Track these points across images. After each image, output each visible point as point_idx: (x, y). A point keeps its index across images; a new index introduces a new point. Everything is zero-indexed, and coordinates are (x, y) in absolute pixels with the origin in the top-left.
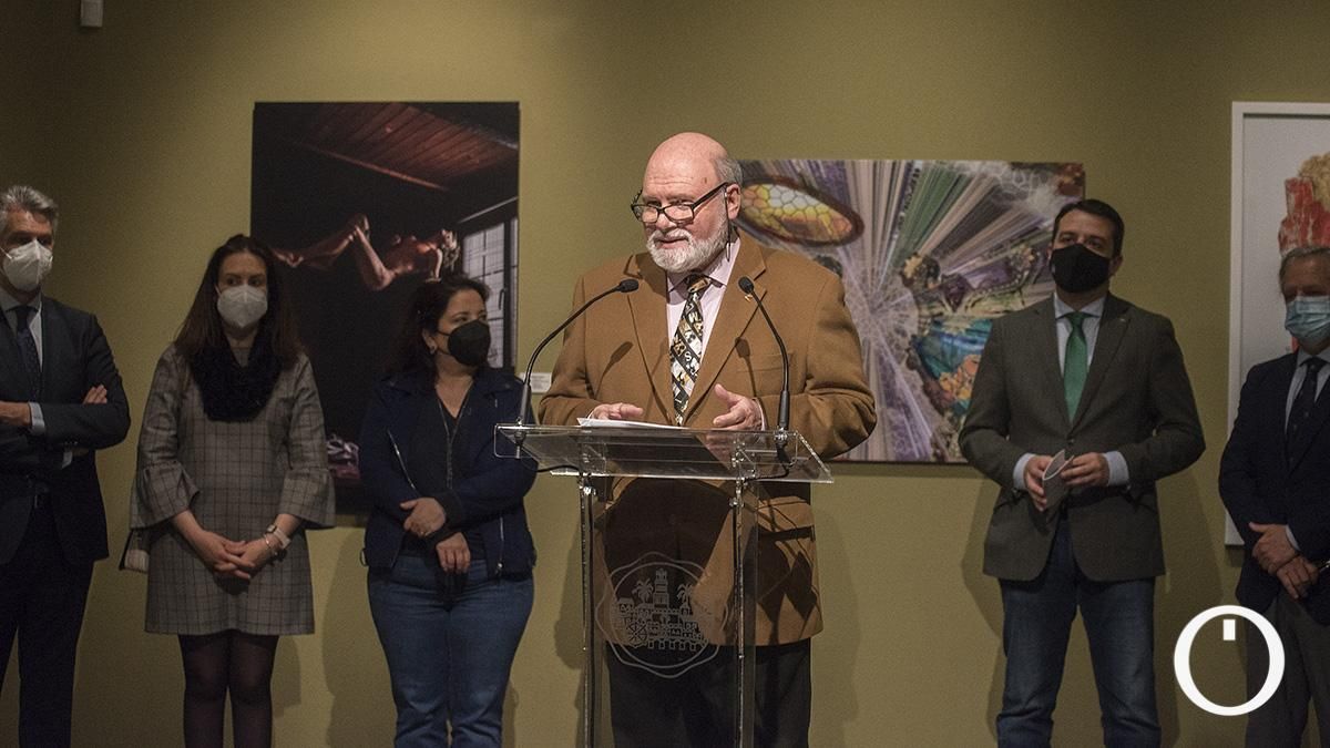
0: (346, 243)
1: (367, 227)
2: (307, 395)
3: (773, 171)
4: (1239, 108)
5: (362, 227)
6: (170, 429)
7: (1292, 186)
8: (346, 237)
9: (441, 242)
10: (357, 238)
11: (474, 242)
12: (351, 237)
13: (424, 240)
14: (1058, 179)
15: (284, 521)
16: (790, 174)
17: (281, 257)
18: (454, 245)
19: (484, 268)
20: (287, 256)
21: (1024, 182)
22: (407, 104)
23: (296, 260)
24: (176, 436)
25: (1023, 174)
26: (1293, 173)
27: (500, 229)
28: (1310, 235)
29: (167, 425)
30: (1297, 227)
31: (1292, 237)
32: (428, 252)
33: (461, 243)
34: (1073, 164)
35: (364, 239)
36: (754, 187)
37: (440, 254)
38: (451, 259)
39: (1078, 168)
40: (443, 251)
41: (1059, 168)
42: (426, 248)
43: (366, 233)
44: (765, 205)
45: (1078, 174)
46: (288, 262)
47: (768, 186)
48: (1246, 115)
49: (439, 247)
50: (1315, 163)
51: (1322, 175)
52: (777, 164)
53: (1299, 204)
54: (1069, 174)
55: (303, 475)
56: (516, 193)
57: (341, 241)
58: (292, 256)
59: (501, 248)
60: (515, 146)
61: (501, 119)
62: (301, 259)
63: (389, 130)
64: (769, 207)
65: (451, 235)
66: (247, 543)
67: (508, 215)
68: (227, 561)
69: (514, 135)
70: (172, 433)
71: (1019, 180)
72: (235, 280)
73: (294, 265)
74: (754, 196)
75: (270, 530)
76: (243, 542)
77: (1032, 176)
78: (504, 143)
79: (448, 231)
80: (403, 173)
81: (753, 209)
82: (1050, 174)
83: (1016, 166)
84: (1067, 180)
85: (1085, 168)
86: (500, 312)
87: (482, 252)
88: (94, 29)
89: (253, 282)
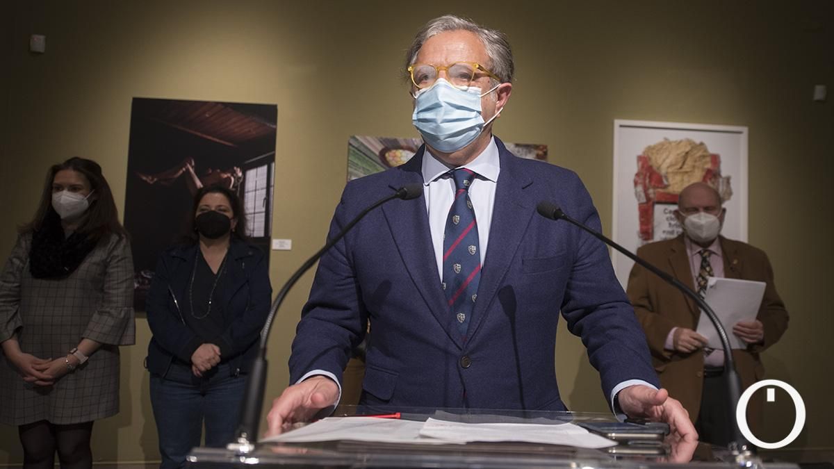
0: (181, 172)
1: (193, 164)
2: (116, 260)
3: (403, 144)
4: (617, 122)
5: (191, 164)
6: (14, 283)
7: (640, 158)
8: (181, 168)
9: (234, 173)
10: (188, 170)
11: (251, 174)
12: (184, 169)
13: (225, 172)
14: (536, 152)
15: (86, 344)
16: (411, 145)
17: (144, 178)
19: (256, 186)
20: (147, 177)
21: (521, 153)
22: (217, 103)
23: (152, 180)
24: (19, 286)
25: (520, 149)
26: (640, 153)
27: (265, 168)
28: (647, 181)
29: (12, 279)
30: (642, 177)
31: (640, 181)
32: (226, 178)
33: (244, 174)
34: (543, 146)
35: (191, 170)
36: (394, 151)
37: (233, 179)
38: (238, 181)
39: (545, 147)
40: (234, 177)
41: (537, 147)
42: (225, 176)
43: (192, 167)
44: (399, 159)
45: (545, 150)
46: (148, 181)
47: (401, 151)
48: (621, 126)
49: (232, 175)
50: (650, 148)
51: (652, 154)
52: (405, 140)
53: (643, 167)
54: (541, 150)
55: (106, 312)
56: (273, 149)
57: (178, 171)
58: (150, 178)
59: (265, 176)
60: (274, 127)
61: (269, 113)
62: (155, 180)
63: (207, 115)
64: (401, 161)
65: (239, 170)
66: (52, 360)
67: (269, 161)
68: (32, 375)
69: (275, 122)
70: (16, 284)
71: (519, 152)
73: (151, 183)
74: (393, 155)
75: (72, 351)
76: (51, 359)
77: (525, 150)
78: (268, 124)
79: (237, 167)
80: (214, 137)
81: (393, 162)
82: (532, 149)
83: (517, 145)
84: (541, 153)
85: (548, 147)
86: (264, 209)
87: (255, 178)
88: (39, 53)
89: (73, 189)
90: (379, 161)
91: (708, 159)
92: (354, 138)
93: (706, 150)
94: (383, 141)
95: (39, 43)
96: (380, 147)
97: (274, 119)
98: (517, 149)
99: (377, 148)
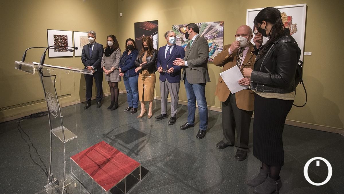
4: (248, 10)
11: (154, 36)
12: (143, 37)
14: (220, 23)
15: (113, 68)
17: (137, 39)
18: (152, 37)
19: (155, 39)
22: (147, 22)
27: (156, 35)
33: (153, 37)
39: (223, 22)
41: (220, 22)
56: (158, 30)
61: (156, 22)
66: (108, 71)
67: (157, 33)
72: (108, 41)
77: (216, 23)
78: (156, 25)
79: (151, 35)
80: (147, 29)
81: (182, 31)
84: (221, 23)
86: (156, 44)
87: (155, 37)
88: (121, 17)
89: (110, 41)
90: (179, 31)
91: (287, 18)
92: (173, 26)
93: (285, 15)
94: (179, 26)
95: (121, 15)
96: (179, 27)
97: (158, 24)
98: (214, 23)
99: (178, 27)
